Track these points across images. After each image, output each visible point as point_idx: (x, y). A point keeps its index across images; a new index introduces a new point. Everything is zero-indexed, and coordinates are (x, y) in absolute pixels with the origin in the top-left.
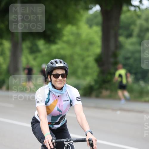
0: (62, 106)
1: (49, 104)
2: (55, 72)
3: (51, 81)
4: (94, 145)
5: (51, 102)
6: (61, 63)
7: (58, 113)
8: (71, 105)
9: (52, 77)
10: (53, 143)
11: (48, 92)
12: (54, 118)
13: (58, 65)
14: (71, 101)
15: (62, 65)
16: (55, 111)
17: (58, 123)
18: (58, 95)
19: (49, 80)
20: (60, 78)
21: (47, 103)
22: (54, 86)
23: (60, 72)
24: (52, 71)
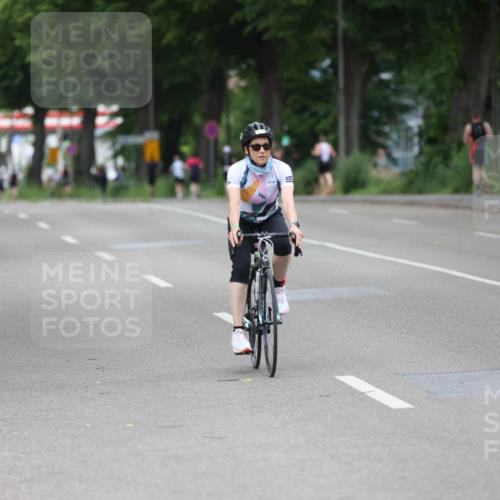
0: (266, 189)
1: (246, 186)
2: (254, 142)
3: (249, 155)
4: (297, 241)
5: (249, 184)
6: (262, 128)
7: (261, 200)
8: (280, 189)
9: (251, 149)
10: (239, 238)
11: (244, 169)
12: (256, 206)
13: (258, 132)
14: (279, 183)
15: (263, 131)
16: (255, 196)
17: (263, 214)
18: (258, 174)
19: (247, 152)
20: (262, 149)
21: (243, 184)
22: (253, 162)
23: (262, 142)
24: (250, 141)
